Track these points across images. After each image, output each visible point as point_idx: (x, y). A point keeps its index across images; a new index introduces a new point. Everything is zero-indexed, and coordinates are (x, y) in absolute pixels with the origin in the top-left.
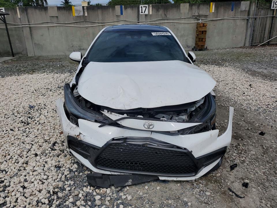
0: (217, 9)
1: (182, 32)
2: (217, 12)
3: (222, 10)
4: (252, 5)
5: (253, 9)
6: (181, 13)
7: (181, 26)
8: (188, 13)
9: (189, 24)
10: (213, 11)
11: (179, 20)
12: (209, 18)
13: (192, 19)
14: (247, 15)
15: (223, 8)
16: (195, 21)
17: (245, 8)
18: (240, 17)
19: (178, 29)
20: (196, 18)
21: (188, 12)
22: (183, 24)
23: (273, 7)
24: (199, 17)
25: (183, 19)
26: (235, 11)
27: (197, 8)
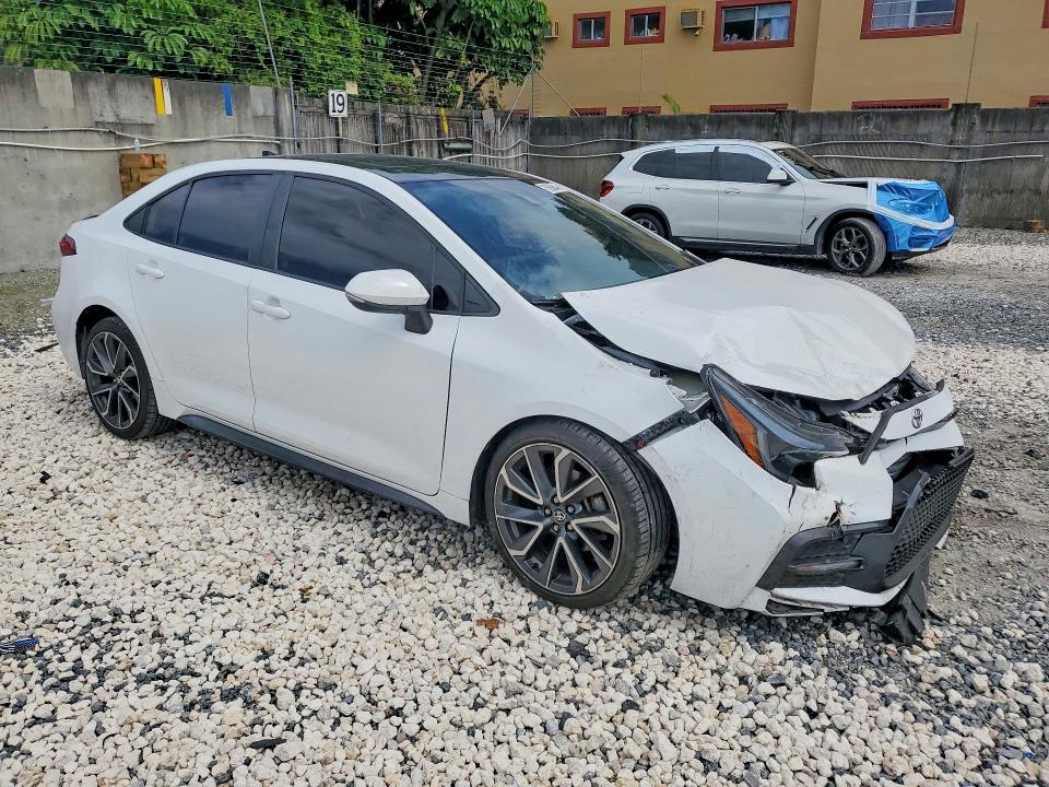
0: (180, 104)
1: (66, 190)
2: (183, 115)
3: (195, 108)
4: (280, 98)
5: (288, 114)
6: (42, 108)
7: (53, 164)
8: (75, 110)
9: (88, 154)
10: (169, 111)
11: (41, 136)
12: (159, 134)
13: (96, 135)
14: (273, 131)
15: (198, 102)
16: (107, 142)
17: (265, 110)
18: (258, 138)
19: (43, 176)
20: (110, 132)
21: (72, 106)
22: (61, 156)
23: (334, 111)
24: (123, 131)
25: (59, 136)
26: (239, 116)
27: (106, 92)
